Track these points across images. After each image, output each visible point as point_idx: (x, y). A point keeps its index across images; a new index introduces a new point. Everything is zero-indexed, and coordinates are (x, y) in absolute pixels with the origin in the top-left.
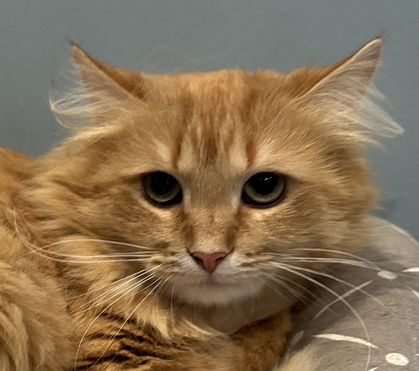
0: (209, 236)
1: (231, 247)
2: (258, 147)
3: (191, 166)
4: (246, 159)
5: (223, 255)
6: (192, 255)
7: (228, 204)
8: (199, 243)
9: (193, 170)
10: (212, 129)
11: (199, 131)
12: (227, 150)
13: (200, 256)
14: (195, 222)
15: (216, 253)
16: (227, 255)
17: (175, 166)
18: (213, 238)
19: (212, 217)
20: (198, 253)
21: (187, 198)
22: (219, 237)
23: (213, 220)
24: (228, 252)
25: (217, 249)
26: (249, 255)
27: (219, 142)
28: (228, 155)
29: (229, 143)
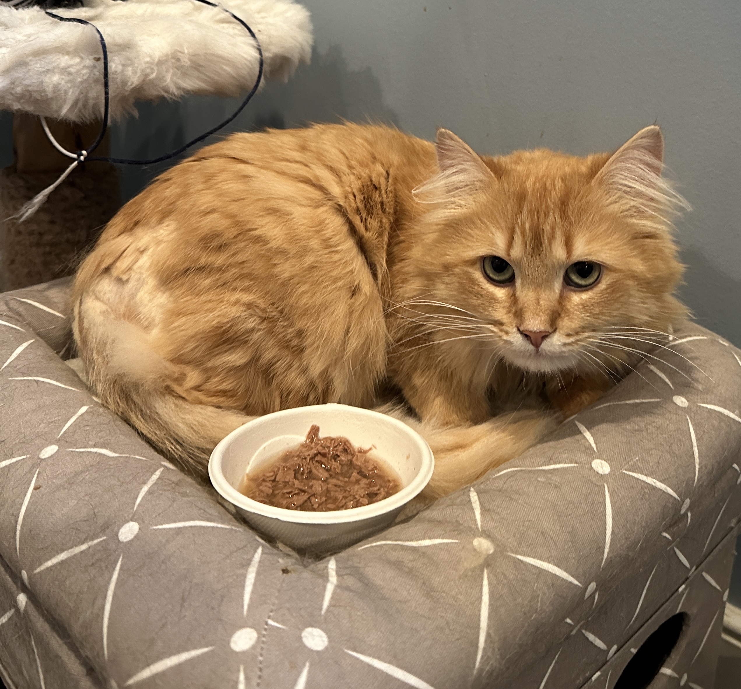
0: (536, 316)
1: (554, 327)
2: (574, 241)
3: (520, 255)
4: (565, 252)
5: (546, 334)
6: (521, 333)
7: (552, 289)
8: (527, 322)
9: (522, 258)
10: (538, 224)
11: (527, 226)
12: (550, 244)
13: (528, 334)
14: (524, 304)
15: (540, 332)
16: (550, 333)
17: (509, 255)
18: (539, 319)
19: (538, 300)
20: (527, 331)
21: (518, 282)
22: (544, 317)
23: (539, 303)
24: (550, 330)
25: (542, 328)
26: (568, 335)
27: (543, 237)
28: (551, 249)
29: (552, 237)
